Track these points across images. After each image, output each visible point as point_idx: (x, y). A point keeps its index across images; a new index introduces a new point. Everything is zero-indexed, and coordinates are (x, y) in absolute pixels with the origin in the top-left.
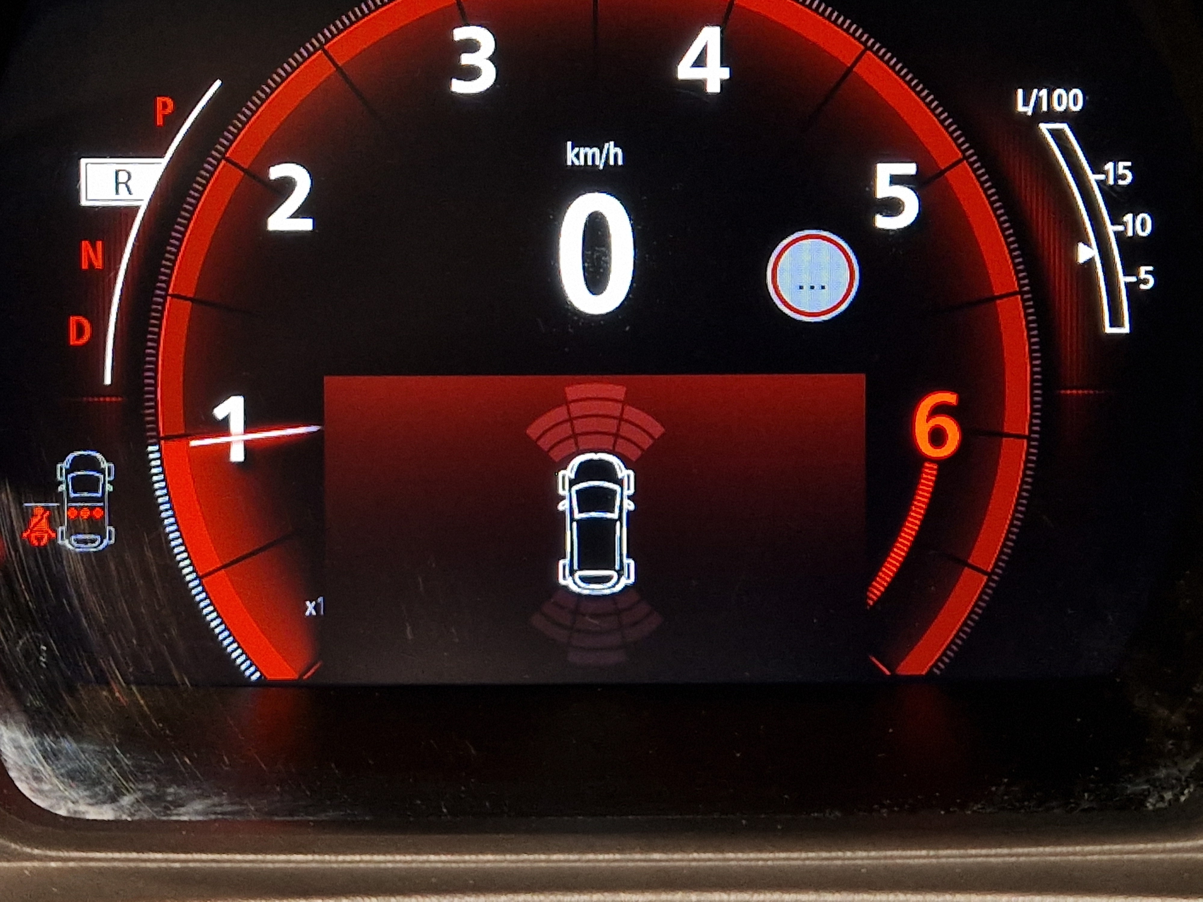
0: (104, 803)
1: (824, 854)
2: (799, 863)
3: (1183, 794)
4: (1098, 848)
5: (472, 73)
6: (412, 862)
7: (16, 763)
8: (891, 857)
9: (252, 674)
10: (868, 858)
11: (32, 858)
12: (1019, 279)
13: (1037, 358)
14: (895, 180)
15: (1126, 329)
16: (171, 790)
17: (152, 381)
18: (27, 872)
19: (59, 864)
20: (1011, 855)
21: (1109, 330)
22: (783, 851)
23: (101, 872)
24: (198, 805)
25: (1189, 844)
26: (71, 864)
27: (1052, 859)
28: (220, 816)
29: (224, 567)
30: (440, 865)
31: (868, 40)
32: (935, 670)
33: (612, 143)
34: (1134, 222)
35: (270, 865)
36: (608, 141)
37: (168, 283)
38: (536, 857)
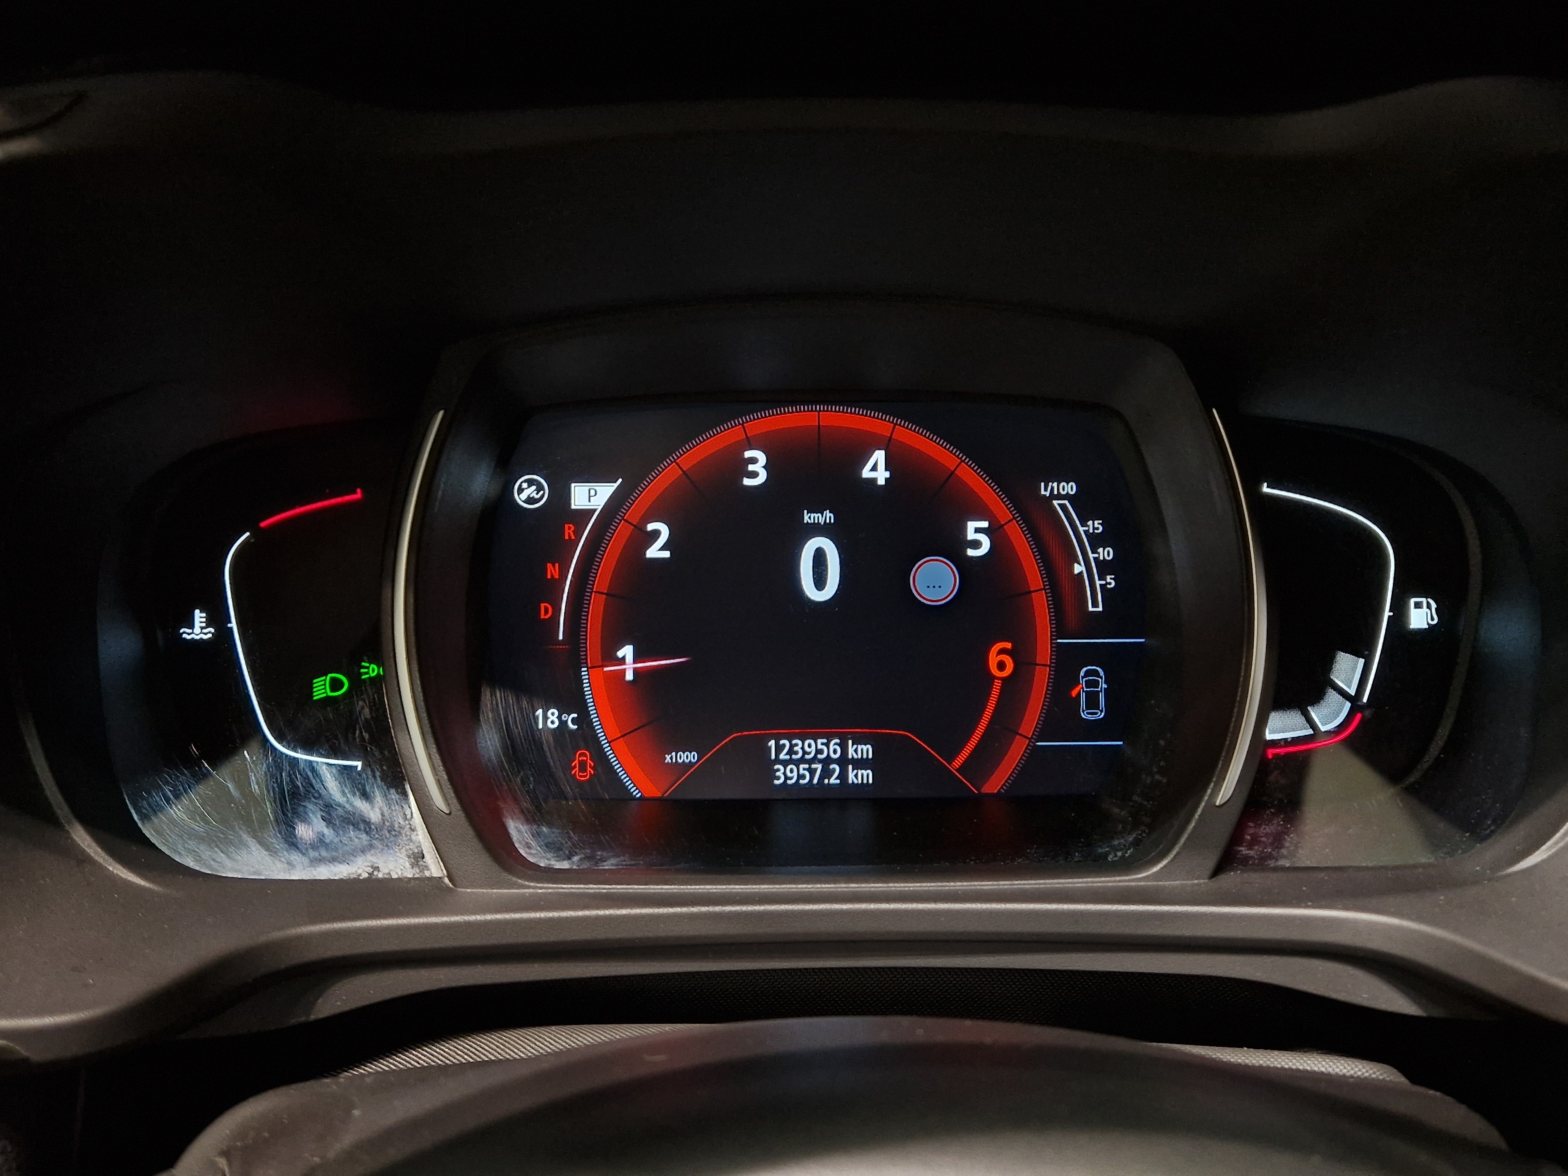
0: (565, 860)
1: (940, 884)
2: (926, 888)
3: (1127, 853)
4: (1081, 880)
5: (754, 475)
6: (726, 889)
7: (518, 839)
8: (974, 885)
9: (637, 794)
10: (962, 886)
11: (529, 887)
12: (1043, 582)
13: (1053, 624)
14: (978, 530)
15: (1100, 609)
16: (599, 853)
17: (584, 637)
18: (527, 894)
19: (543, 891)
20: (1036, 884)
21: (1091, 609)
22: (918, 883)
23: (566, 894)
24: (613, 861)
25: (1127, 878)
26: (550, 891)
27: (1058, 886)
28: (624, 867)
29: (623, 736)
30: (740, 890)
31: (962, 457)
32: (1002, 790)
33: (828, 511)
34: (1104, 551)
35: (653, 891)
36: (826, 510)
37: (593, 585)
38: (791, 886)
